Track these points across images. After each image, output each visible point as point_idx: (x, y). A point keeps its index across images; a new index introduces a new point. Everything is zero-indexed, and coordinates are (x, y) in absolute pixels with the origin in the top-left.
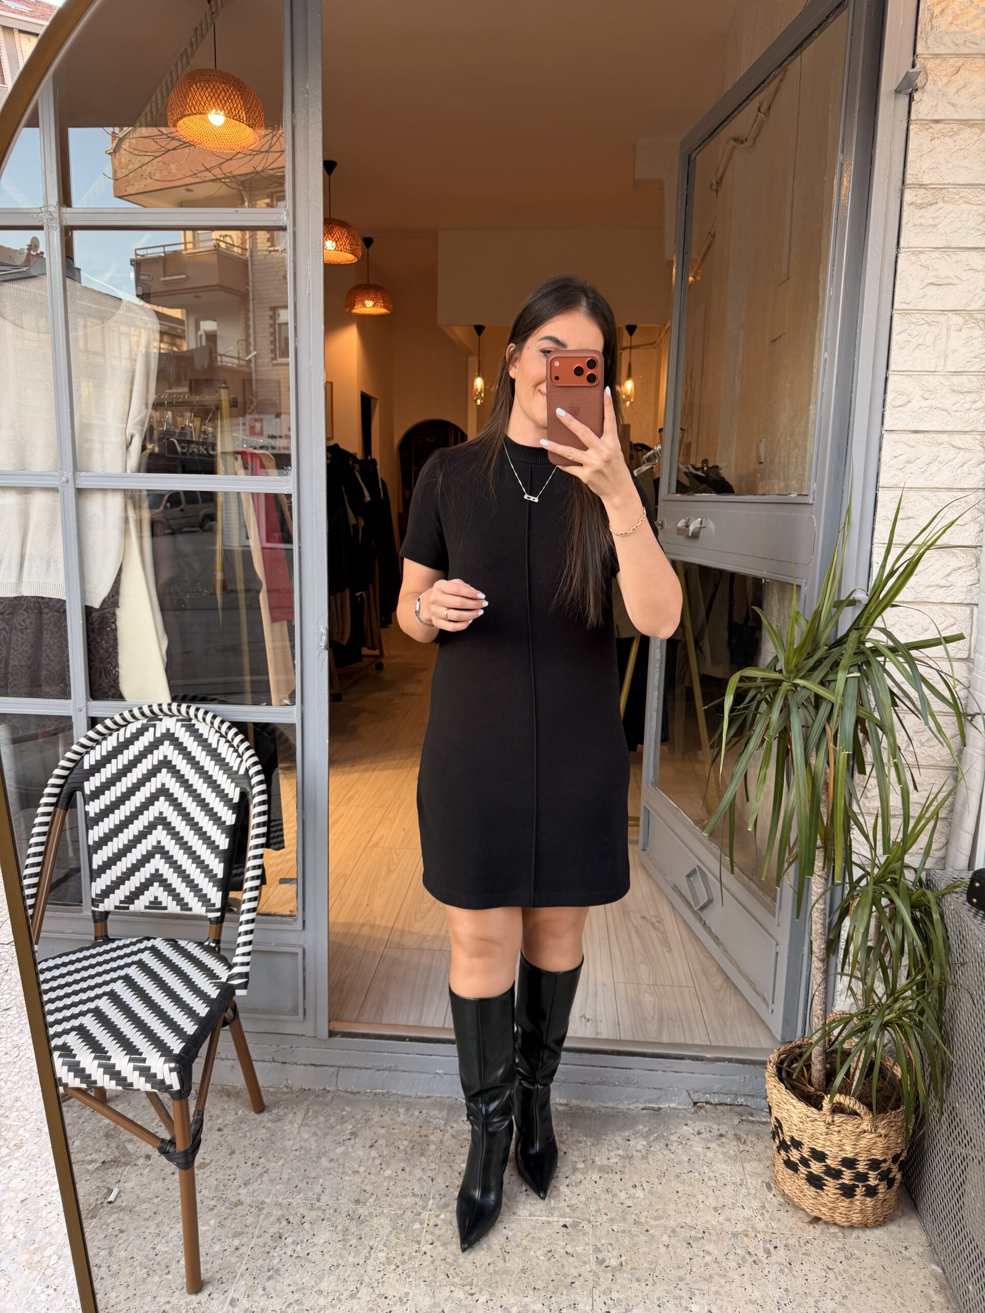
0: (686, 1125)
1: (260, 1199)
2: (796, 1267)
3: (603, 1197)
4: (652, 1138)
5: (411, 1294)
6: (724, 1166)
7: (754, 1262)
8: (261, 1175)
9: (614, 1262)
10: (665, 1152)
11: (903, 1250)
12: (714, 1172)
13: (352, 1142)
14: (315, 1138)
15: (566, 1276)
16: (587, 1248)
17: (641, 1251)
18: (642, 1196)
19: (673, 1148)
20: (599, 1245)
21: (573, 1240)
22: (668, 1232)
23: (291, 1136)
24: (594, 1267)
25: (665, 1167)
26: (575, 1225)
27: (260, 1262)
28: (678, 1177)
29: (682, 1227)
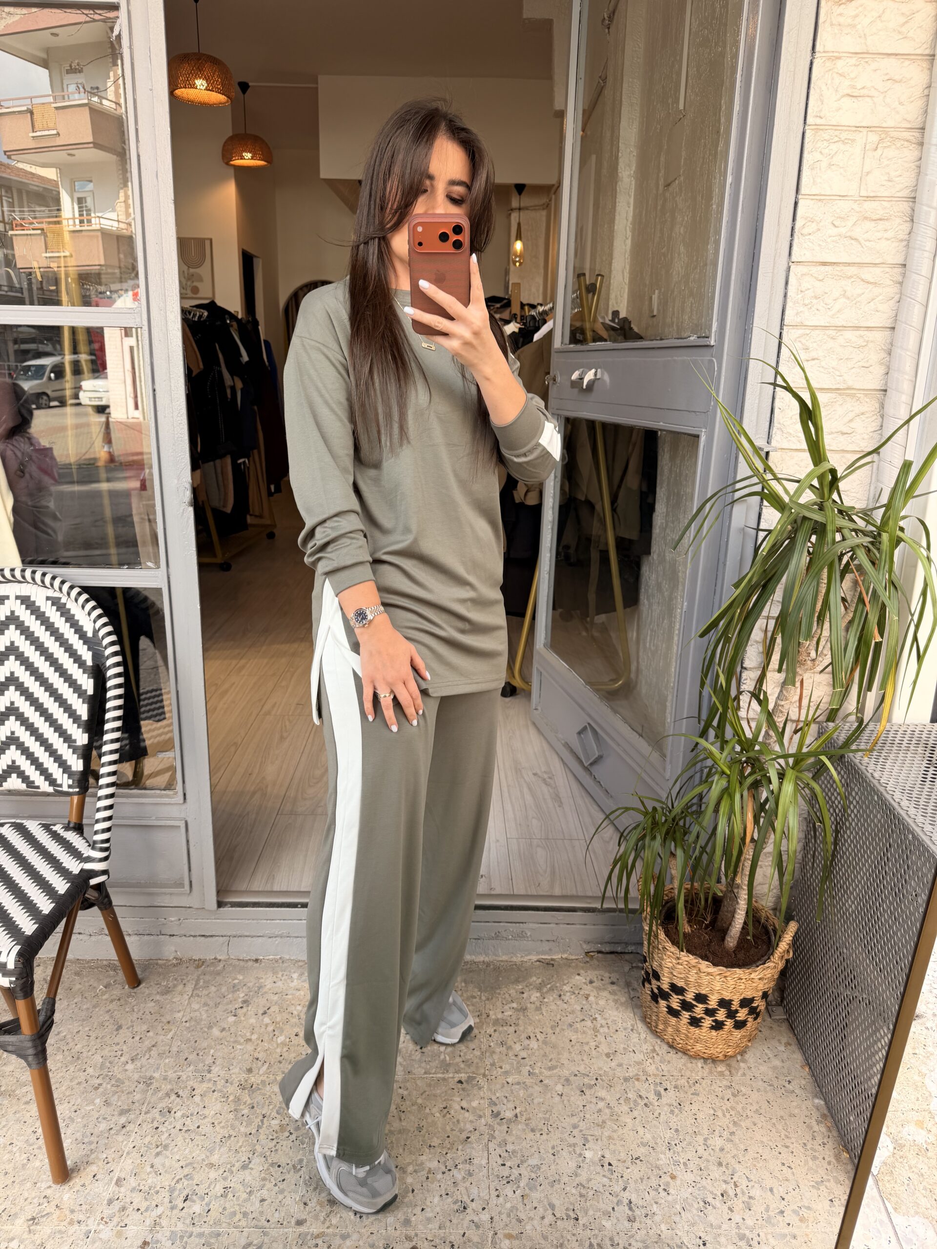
0: (579, 974)
1: (148, 1074)
2: (687, 1107)
3: (498, 1050)
4: (545, 990)
5: (305, 1161)
6: (616, 1013)
7: (646, 1105)
8: (150, 1050)
9: (509, 1114)
10: (559, 1002)
11: (786, 1084)
12: (605, 1019)
13: (244, 1010)
14: (206, 1008)
15: (461, 1131)
16: (482, 1102)
17: (536, 1101)
18: (536, 1047)
19: (566, 998)
20: (494, 1098)
21: (468, 1095)
22: (562, 1081)
23: (180, 1008)
24: (490, 1121)
25: (558, 1017)
26: (470, 1079)
27: (148, 1139)
28: (571, 1026)
29: (576, 1075)
